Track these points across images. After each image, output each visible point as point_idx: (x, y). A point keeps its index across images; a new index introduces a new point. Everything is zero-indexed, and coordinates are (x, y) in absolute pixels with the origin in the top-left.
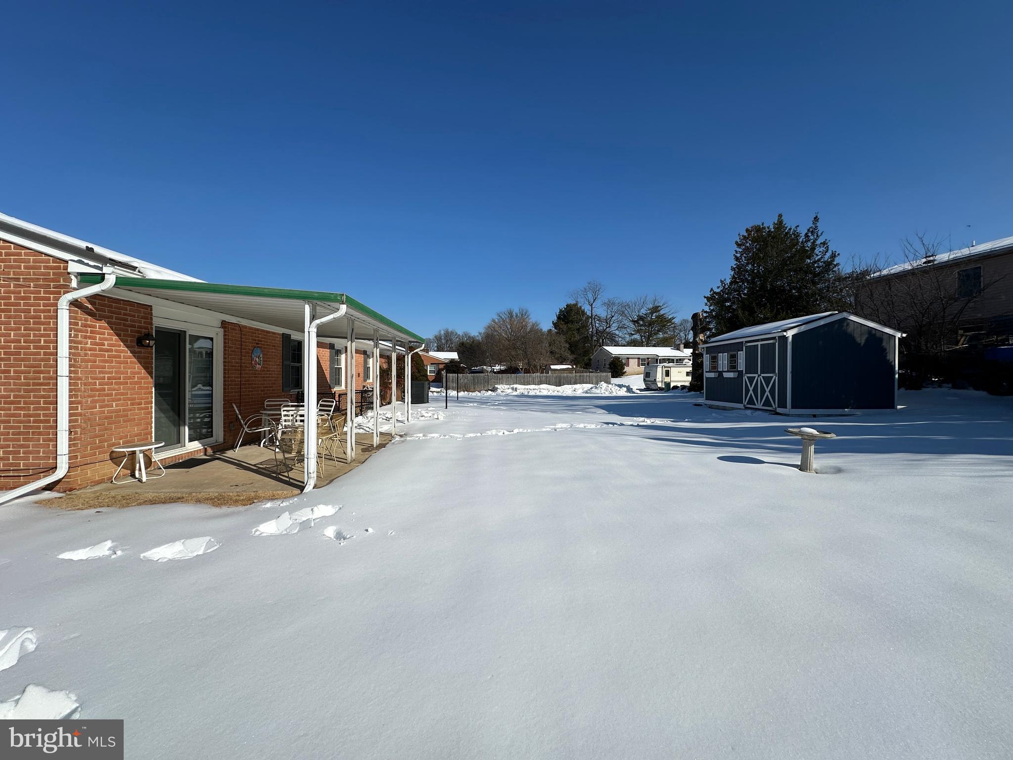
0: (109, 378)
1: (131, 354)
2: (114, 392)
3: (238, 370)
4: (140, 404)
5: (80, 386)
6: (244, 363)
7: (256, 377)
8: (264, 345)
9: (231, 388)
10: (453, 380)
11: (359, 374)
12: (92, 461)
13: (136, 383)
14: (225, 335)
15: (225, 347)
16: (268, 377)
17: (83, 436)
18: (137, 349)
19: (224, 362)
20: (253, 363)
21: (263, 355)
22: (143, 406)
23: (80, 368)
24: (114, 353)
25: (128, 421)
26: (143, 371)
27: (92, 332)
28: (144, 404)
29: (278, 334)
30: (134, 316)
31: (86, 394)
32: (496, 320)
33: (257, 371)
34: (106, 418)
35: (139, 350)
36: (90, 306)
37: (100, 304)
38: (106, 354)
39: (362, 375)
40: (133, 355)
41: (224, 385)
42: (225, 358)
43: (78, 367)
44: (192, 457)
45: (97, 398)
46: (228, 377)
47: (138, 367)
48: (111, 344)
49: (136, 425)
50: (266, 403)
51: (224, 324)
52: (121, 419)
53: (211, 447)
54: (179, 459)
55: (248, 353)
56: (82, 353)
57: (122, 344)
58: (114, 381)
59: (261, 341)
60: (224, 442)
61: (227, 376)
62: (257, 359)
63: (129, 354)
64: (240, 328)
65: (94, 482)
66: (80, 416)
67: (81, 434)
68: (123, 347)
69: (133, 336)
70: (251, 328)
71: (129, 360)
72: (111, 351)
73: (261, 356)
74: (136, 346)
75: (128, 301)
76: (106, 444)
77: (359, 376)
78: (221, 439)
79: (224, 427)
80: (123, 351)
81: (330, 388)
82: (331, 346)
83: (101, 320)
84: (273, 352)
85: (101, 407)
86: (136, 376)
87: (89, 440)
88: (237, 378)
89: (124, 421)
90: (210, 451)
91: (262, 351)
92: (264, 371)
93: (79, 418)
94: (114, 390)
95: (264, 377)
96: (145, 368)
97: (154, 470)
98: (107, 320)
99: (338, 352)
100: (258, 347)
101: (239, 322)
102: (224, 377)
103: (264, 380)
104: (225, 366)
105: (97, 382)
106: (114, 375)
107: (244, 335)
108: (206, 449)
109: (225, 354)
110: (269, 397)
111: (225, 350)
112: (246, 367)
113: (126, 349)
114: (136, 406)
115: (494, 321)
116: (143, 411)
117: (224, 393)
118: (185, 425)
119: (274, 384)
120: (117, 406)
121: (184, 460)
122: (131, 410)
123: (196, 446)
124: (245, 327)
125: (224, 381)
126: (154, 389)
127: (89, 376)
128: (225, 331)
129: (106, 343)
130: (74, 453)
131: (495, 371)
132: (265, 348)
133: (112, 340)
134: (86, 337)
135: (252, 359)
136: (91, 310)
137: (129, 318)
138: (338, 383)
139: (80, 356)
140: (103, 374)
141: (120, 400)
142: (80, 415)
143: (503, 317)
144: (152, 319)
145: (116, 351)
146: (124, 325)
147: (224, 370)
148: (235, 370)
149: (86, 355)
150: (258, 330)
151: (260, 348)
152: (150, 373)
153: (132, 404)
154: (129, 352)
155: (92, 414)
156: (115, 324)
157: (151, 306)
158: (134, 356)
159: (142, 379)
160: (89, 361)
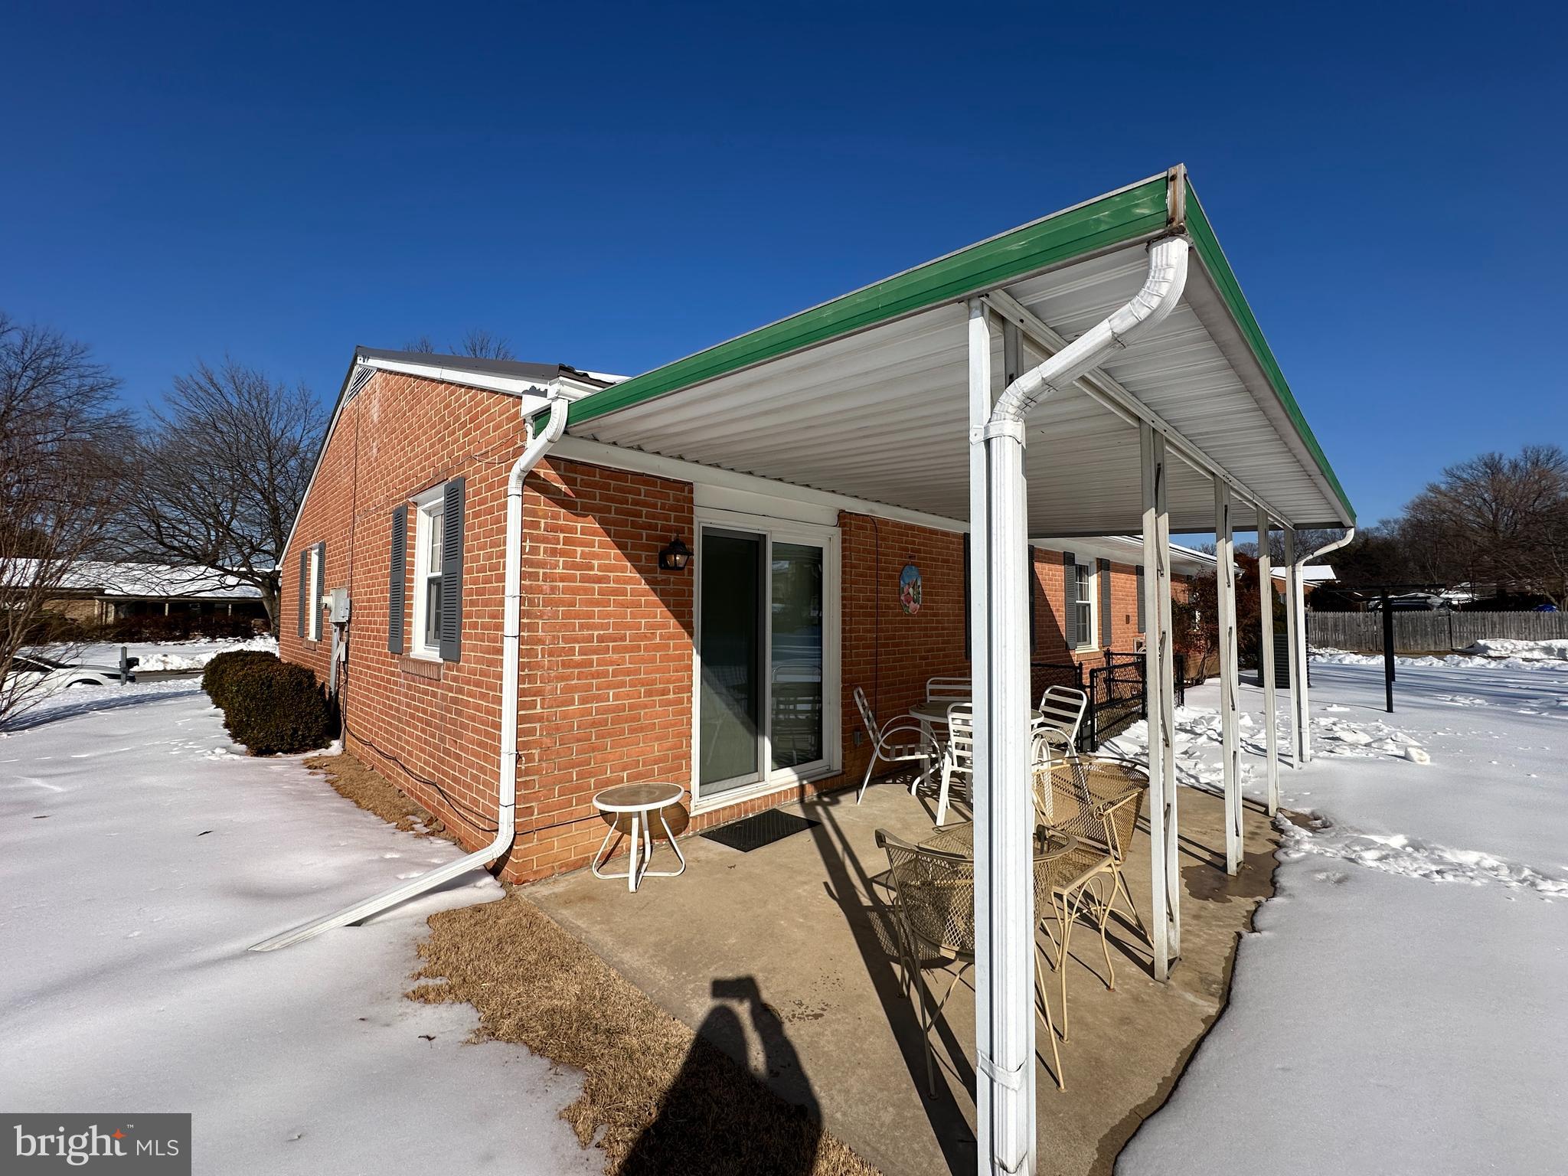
0: (601, 639)
1: (647, 587)
2: (611, 669)
3: (871, 615)
4: (665, 692)
5: (540, 656)
6: (883, 600)
7: (910, 629)
8: (925, 559)
9: (857, 655)
10: (1336, 625)
11: (1128, 617)
12: (563, 820)
13: (657, 648)
14: (844, 541)
15: (844, 566)
16: (936, 629)
17: (544, 765)
18: (660, 576)
19: (843, 598)
20: (902, 598)
21: (923, 581)
22: (671, 696)
23: (541, 617)
24: (612, 585)
25: (642, 729)
26: (673, 621)
27: (567, 541)
28: (674, 693)
29: (955, 535)
30: (655, 506)
31: (553, 674)
32: (1443, 487)
33: (910, 615)
34: (593, 724)
35: (664, 577)
36: (563, 487)
37: (585, 483)
38: (596, 586)
39: (1134, 619)
40: (652, 589)
41: (844, 647)
42: (844, 590)
43: (537, 617)
44: (776, 806)
45: (575, 682)
46: (851, 631)
47: (661, 613)
48: (605, 565)
49: (657, 739)
50: (929, 687)
51: (844, 518)
52: (626, 725)
53: (811, 783)
54: (746, 812)
55: (891, 577)
56: (546, 586)
57: (629, 564)
58: (611, 644)
59: (919, 551)
60: (843, 773)
61: (847, 628)
62: (911, 590)
63: (644, 586)
64: (875, 524)
65: (567, 865)
66: (539, 722)
67: (539, 761)
68: (631, 573)
69: (654, 548)
70: (897, 525)
71: (643, 598)
72: (606, 579)
73: (919, 583)
74: (659, 570)
75: (643, 474)
76: (593, 780)
77: (1128, 622)
78: (837, 765)
79: (844, 739)
80: (629, 581)
81: (1067, 649)
82: (1068, 559)
83: (587, 516)
84: (943, 574)
85: (583, 701)
86: (658, 632)
87: (556, 773)
88: (870, 631)
89: (632, 731)
90: (811, 793)
91: (921, 573)
92: (925, 615)
93: (538, 725)
94: (611, 663)
95: (926, 629)
96: (677, 615)
97: (694, 836)
98: (598, 515)
99: (1082, 571)
100: (913, 564)
101: (871, 511)
102: (844, 631)
103: (926, 636)
104: (844, 606)
105: (577, 646)
106: (611, 631)
107: (884, 539)
108: (802, 787)
109: (844, 582)
110: (937, 673)
111: (844, 572)
112: (888, 607)
113: (638, 575)
114: (657, 698)
115: (1434, 489)
116: (670, 708)
117: (844, 664)
118: (764, 734)
119: (948, 642)
120: (616, 697)
121: (757, 812)
122: (646, 707)
123: (786, 778)
124: (885, 522)
125: (844, 639)
126: (697, 660)
127: (560, 634)
128: (844, 533)
129: (596, 563)
130: (524, 804)
131: (1455, 603)
132: (928, 566)
133: (608, 557)
134: (554, 552)
135: (900, 591)
136: (566, 494)
137: (644, 510)
138: (1084, 637)
139: (541, 592)
140: (588, 629)
141: (623, 684)
142: (540, 718)
143: (1465, 476)
144: (691, 511)
145: (617, 580)
146: (634, 524)
147: (844, 614)
148: (865, 615)
149: (553, 589)
150: (912, 527)
151: (917, 565)
152: (688, 626)
153: (648, 694)
154: (643, 581)
155: (565, 716)
156: (614, 523)
157: (692, 484)
158: (655, 591)
159: (669, 639)
160: (561, 603)
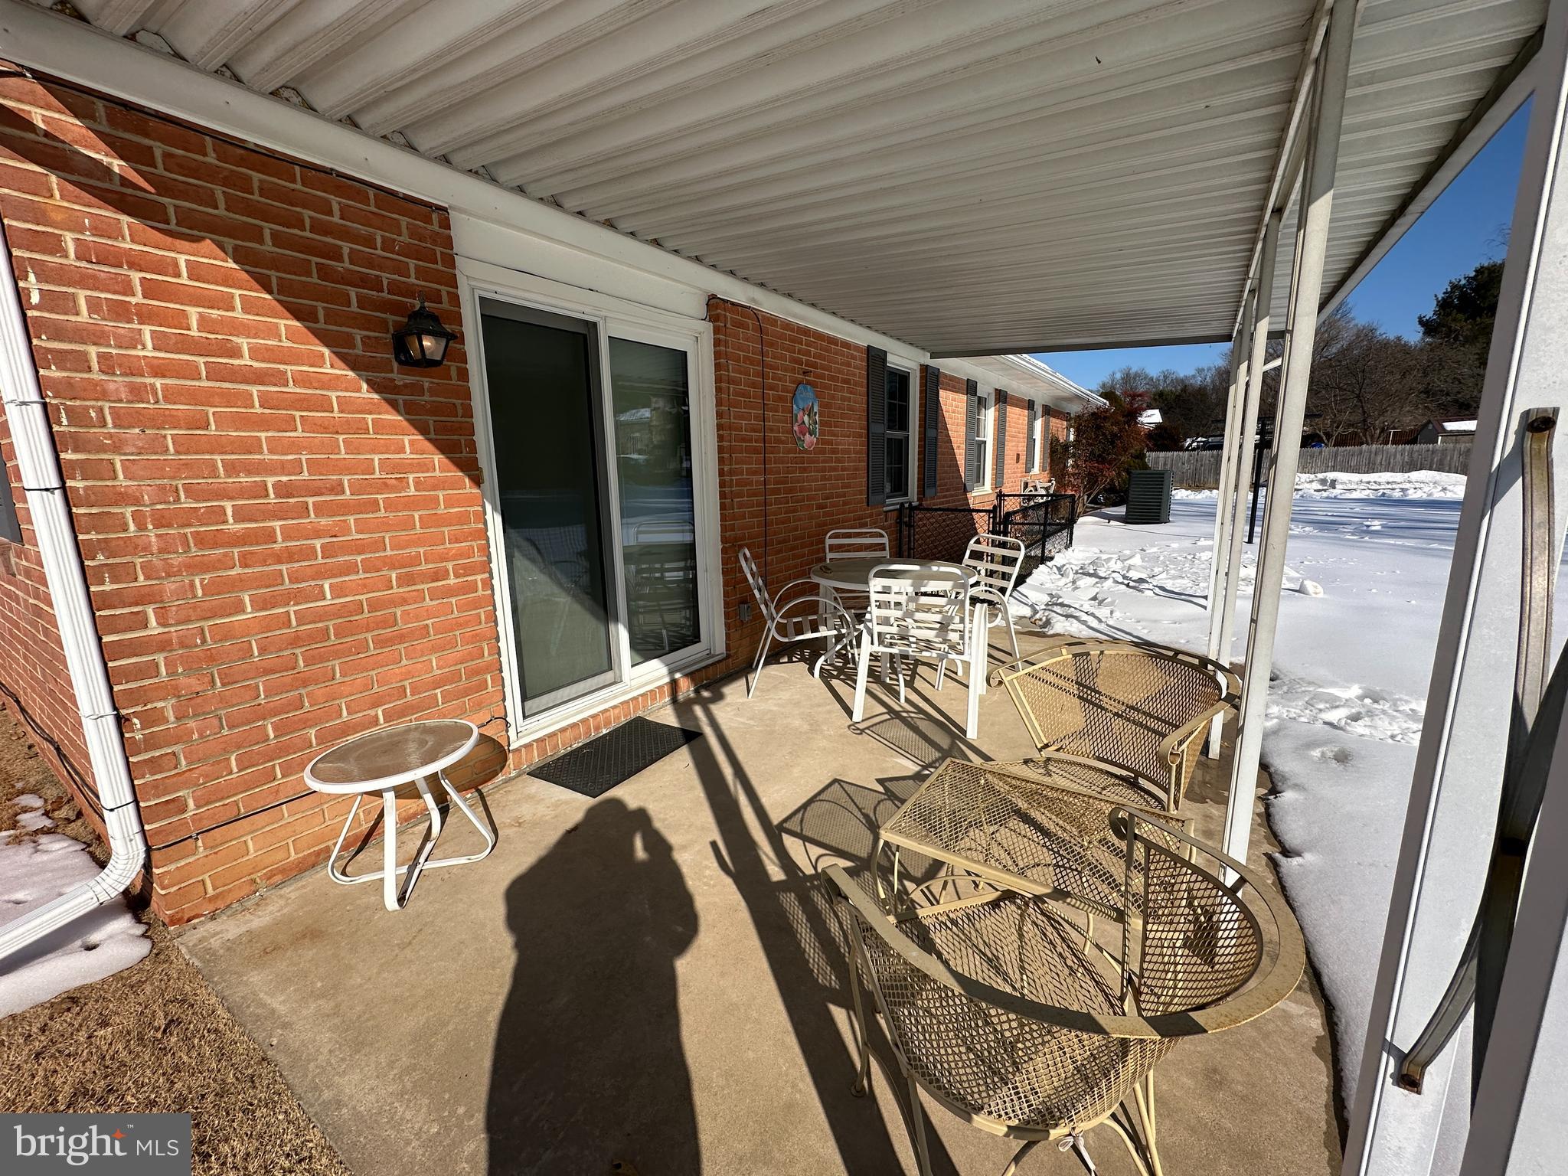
0: (283, 490)
1: (376, 396)
2: (318, 544)
3: (756, 451)
4: (438, 575)
5: (132, 527)
6: (772, 430)
7: (804, 470)
8: (822, 377)
9: (741, 505)
11: (1018, 455)
12: (260, 805)
13: (412, 504)
14: (717, 343)
15: (718, 380)
16: (835, 469)
17: (192, 724)
18: (400, 378)
19: (719, 427)
20: (796, 428)
21: (820, 406)
22: (452, 581)
23: (117, 449)
24: (291, 388)
25: (401, 638)
26: (438, 458)
27: (153, 290)
28: (456, 576)
29: (857, 348)
30: (369, 242)
31: (176, 560)
33: (806, 451)
34: (296, 641)
35: (409, 379)
36: (117, 165)
37: (175, 166)
38: (254, 390)
39: (1023, 458)
40: (387, 400)
41: (723, 495)
42: (719, 415)
43: (103, 449)
44: (639, 715)
45: (233, 572)
46: (731, 473)
47: (411, 443)
48: (268, 348)
49: (434, 649)
50: (828, 542)
51: (716, 308)
52: (369, 636)
54: (598, 730)
55: (781, 399)
56: (117, 383)
57: (326, 351)
58: (311, 500)
59: (815, 365)
60: (729, 656)
61: (726, 468)
62: (806, 418)
63: (365, 393)
64: (760, 322)
65: (282, 871)
66: (162, 649)
67: (178, 719)
68: (331, 367)
69: (383, 325)
70: (788, 326)
71: (370, 417)
72: (276, 377)
73: (816, 409)
74: (395, 365)
75: (329, 172)
76: (313, 732)
77: (1018, 462)
78: (719, 648)
79: (727, 615)
80: (332, 383)
81: (965, 491)
82: (970, 387)
83: (202, 239)
84: (843, 399)
85: (260, 604)
86: (411, 477)
87: (225, 732)
88: (755, 473)
89: (380, 643)
91: (818, 395)
92: (823, 452)
93: (160, 658)
94: (318, 534)
95: (823, 470)
96: (445, 448)
97: (517, 778)
98: (230, 243)
99: (982, 403)
100: (808, 383)
101: (754, 300)
102: (721, 473)
103: (824, 478)
104: (720, 438)
105: (228, 506)
106: (305, 475)
107: (771, 345)
108: (674, 683)
109: (719, 403)
110: (836, 524)
111: (718, 390)
112: (778, 441)
113: (351, 374)
114: (425, 586)
116: (453, 600)
117: (723, 518)
118: (616, 620)
119: (848, 486)
120: (337, 591)
121: (613, 726)
122: (404, 602)
123: (652, 675)
124: (773, 320)
125: (722, 485)
126: (495, 522)
127: (180, 484)
128: (716, 331)
129: (244, 343)
130: (159, 797)
132: (825, 387)
133: (273, 332)
134: (121, 311)
135: (793, 419)
136: (124, 181)
137: (346, 247)
138: (979, 478)
139: (104, 395)
140: (249, 473)
141: (351, 569)
142: (163, 644)
144: (452, 264)
145: (302, 380)
146: (324, 273)
147: (721, 449)
148: (748, 450)
149: (138, 393)
150: (806, 331)
151: (813, 385)
152: (470, 468)
153: (406, 580)
154: (365, 386)
155: (225, 633)
156: (275, 263)
157: (445, 209)
158: (394, 405)
159: (435, 488)
160: (161, 420)
